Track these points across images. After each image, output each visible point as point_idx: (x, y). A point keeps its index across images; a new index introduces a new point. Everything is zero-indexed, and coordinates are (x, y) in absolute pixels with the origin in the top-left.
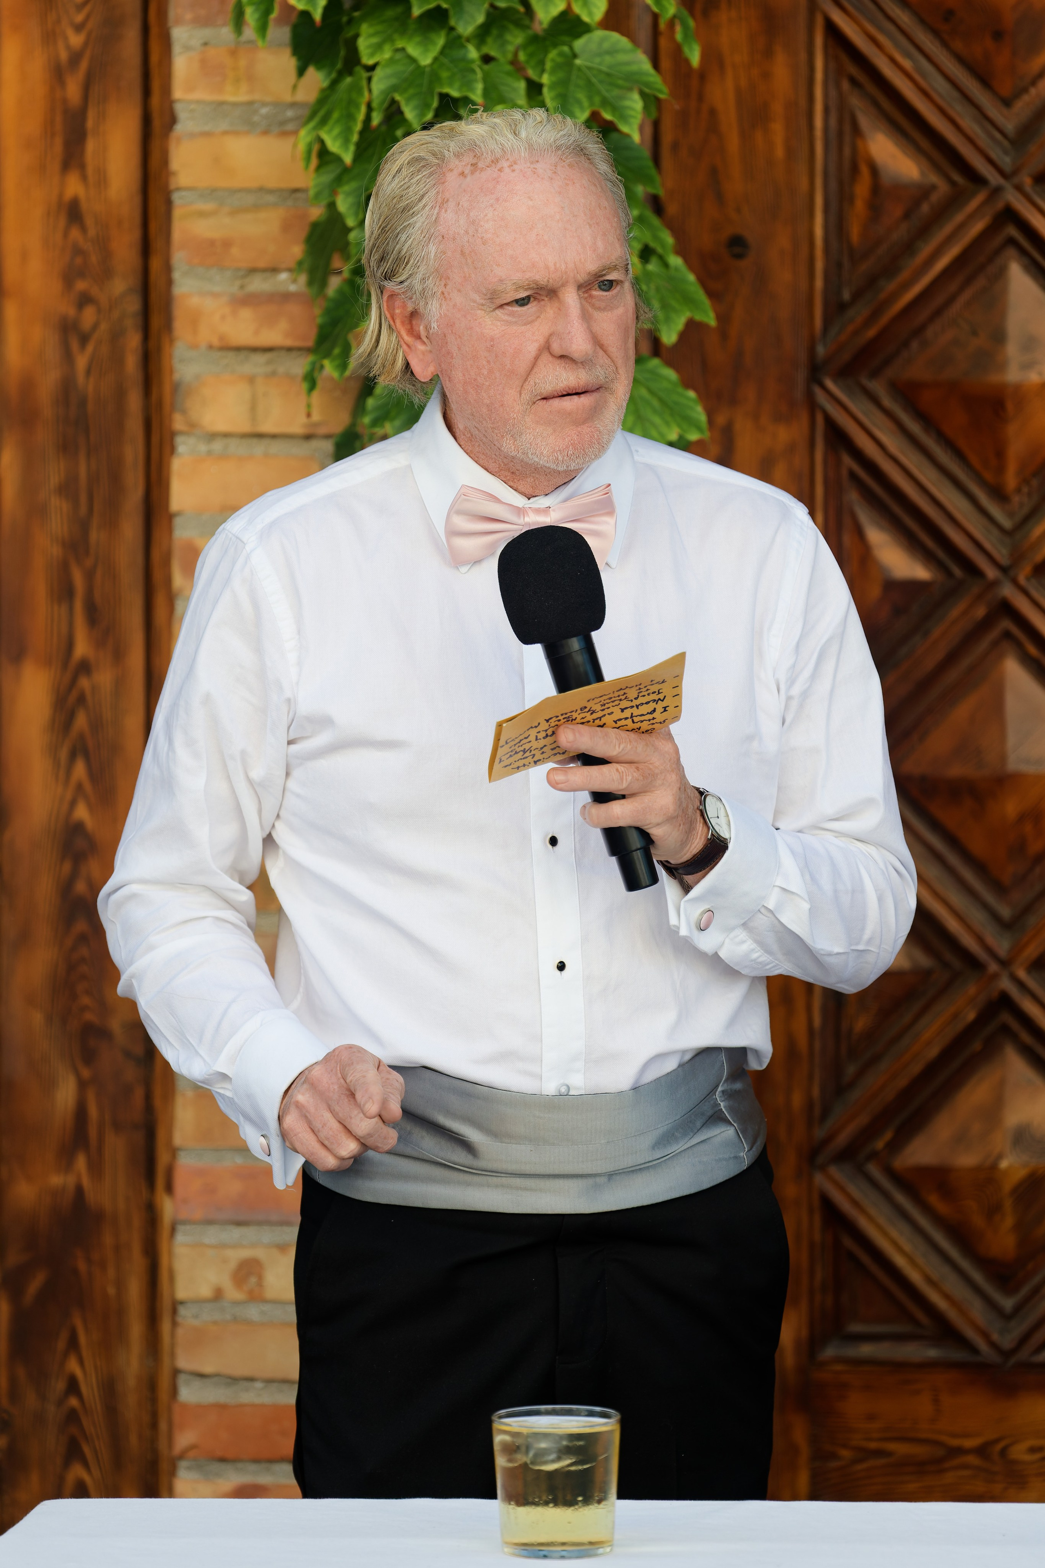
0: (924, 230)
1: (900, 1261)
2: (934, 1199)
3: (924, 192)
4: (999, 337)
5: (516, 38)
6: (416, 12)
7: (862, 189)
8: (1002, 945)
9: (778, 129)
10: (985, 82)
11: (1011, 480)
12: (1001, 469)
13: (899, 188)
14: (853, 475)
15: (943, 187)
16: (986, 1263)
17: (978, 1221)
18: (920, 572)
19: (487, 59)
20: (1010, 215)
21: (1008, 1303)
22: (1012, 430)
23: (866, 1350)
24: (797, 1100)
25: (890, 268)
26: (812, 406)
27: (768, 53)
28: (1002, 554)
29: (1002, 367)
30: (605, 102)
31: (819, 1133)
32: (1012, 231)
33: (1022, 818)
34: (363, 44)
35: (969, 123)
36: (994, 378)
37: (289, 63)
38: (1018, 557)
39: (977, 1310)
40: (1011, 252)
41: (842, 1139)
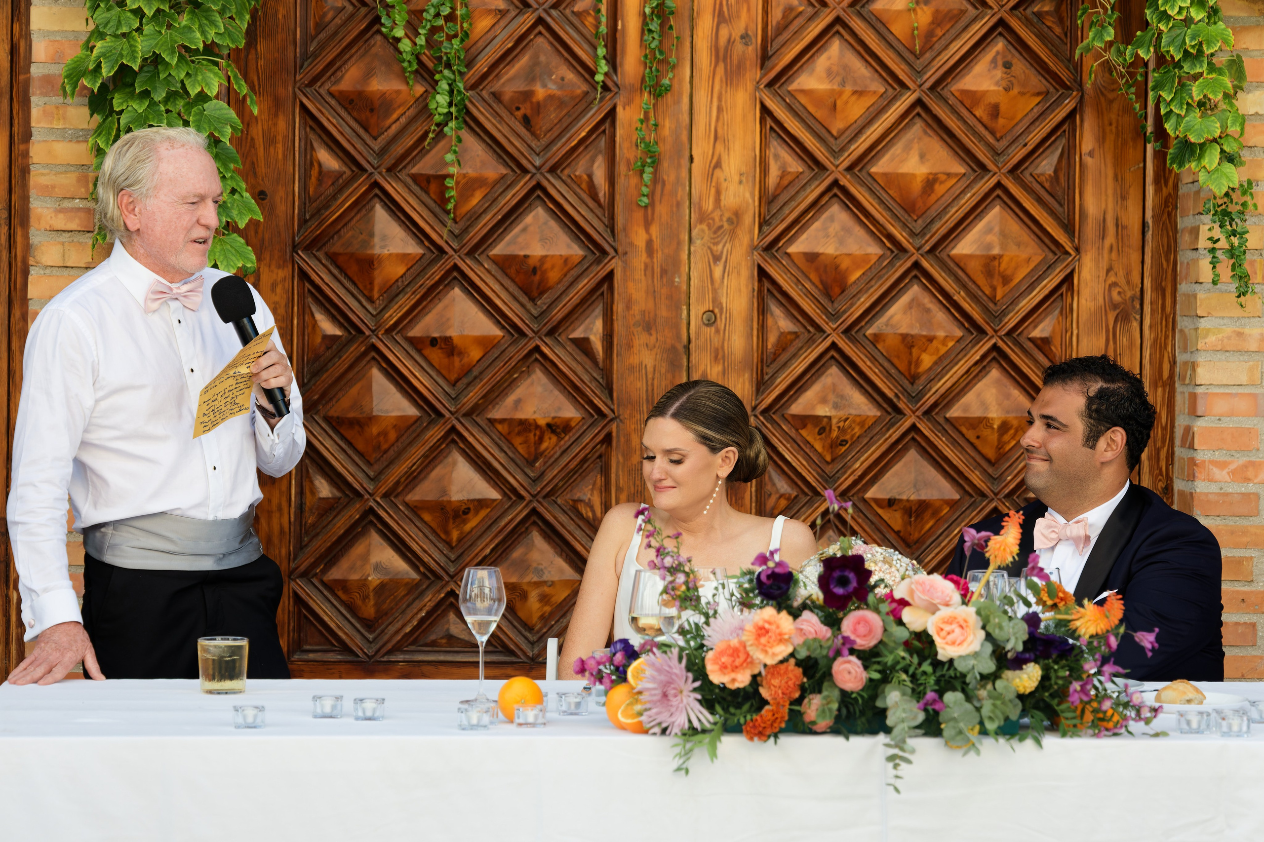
0: (341, 190)
1: (326, 619)
2: (340, 593)
3: (341, 174)
4: (371, 235)
5: (180, 103)
6: (137, 91)
7: (315, 172)
8: (370, 487)
9: (280, 146)
10: (366, 130)
11: (376, 295)
12: (372, 290)
13: (330, 173)
14: (309, 291)
15: (348, 173)
16: (361, 620)
17: (359, 602)
18: (338, 332)
19: (168, 111)
20: (376, 184)
21: (371, 637)
22: (376, 273)
23: (311, 656)
24: (284, 552)
25: (326, 206)
26: (293, 262)
27: (276, 115)
28: (372, 325)
29: (373, 247)
30: (215, 129)
31: (293, 565)
32: (377, 191)
33: (379, 434)
34: (115, 102)
35: (359, 146)
36: (369, 252)
37: (86, 111)
38: (378, 327)
39: (358, 639)
40: (376, 200)
41: (303, 568)
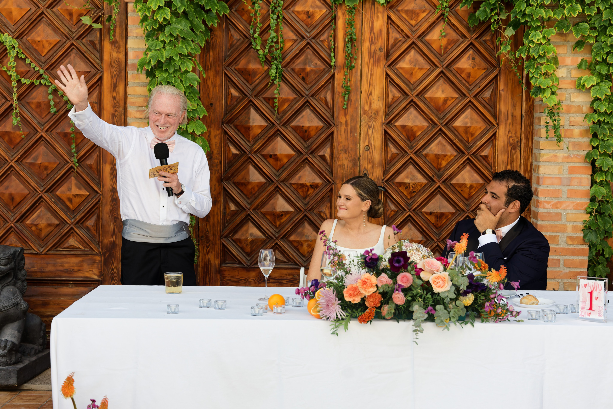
0: (239, 103)
1: (233, 252)
2: (238, 243)
3: (239, 97)
4: (249, 119)
5: (179, 73)
6: (164, 69)
7: (230, 97)
8: (249, 207)
9: (217, 88)
10: (248, 82)
11: (251, 140)
12: (249, 138)
13: (235, 97)
14: (228, 138)
15: (241, 97)
16: (246, 253)
17: (245, 247)
18: (237, 152)
19: (174, 76)
20: (251, 101)
21: (249, 258)
22: (251, 132)
23: (228, 265)
24: (219, 229)
25: (233, 108)
26: (222, 128)
27: (216, 77)
28: (249, 150)
29: (250, 123)
30: (191, 83)
31: (222, 234)
32: (251, 103)
33: (252, 188)
34: (156, 74)
35: (245, 88)
36: (248, 125)
37: (145, 76)
38: (252, 151)
39: (244, 259)
40: (251, 106)
41: (225, 234)
